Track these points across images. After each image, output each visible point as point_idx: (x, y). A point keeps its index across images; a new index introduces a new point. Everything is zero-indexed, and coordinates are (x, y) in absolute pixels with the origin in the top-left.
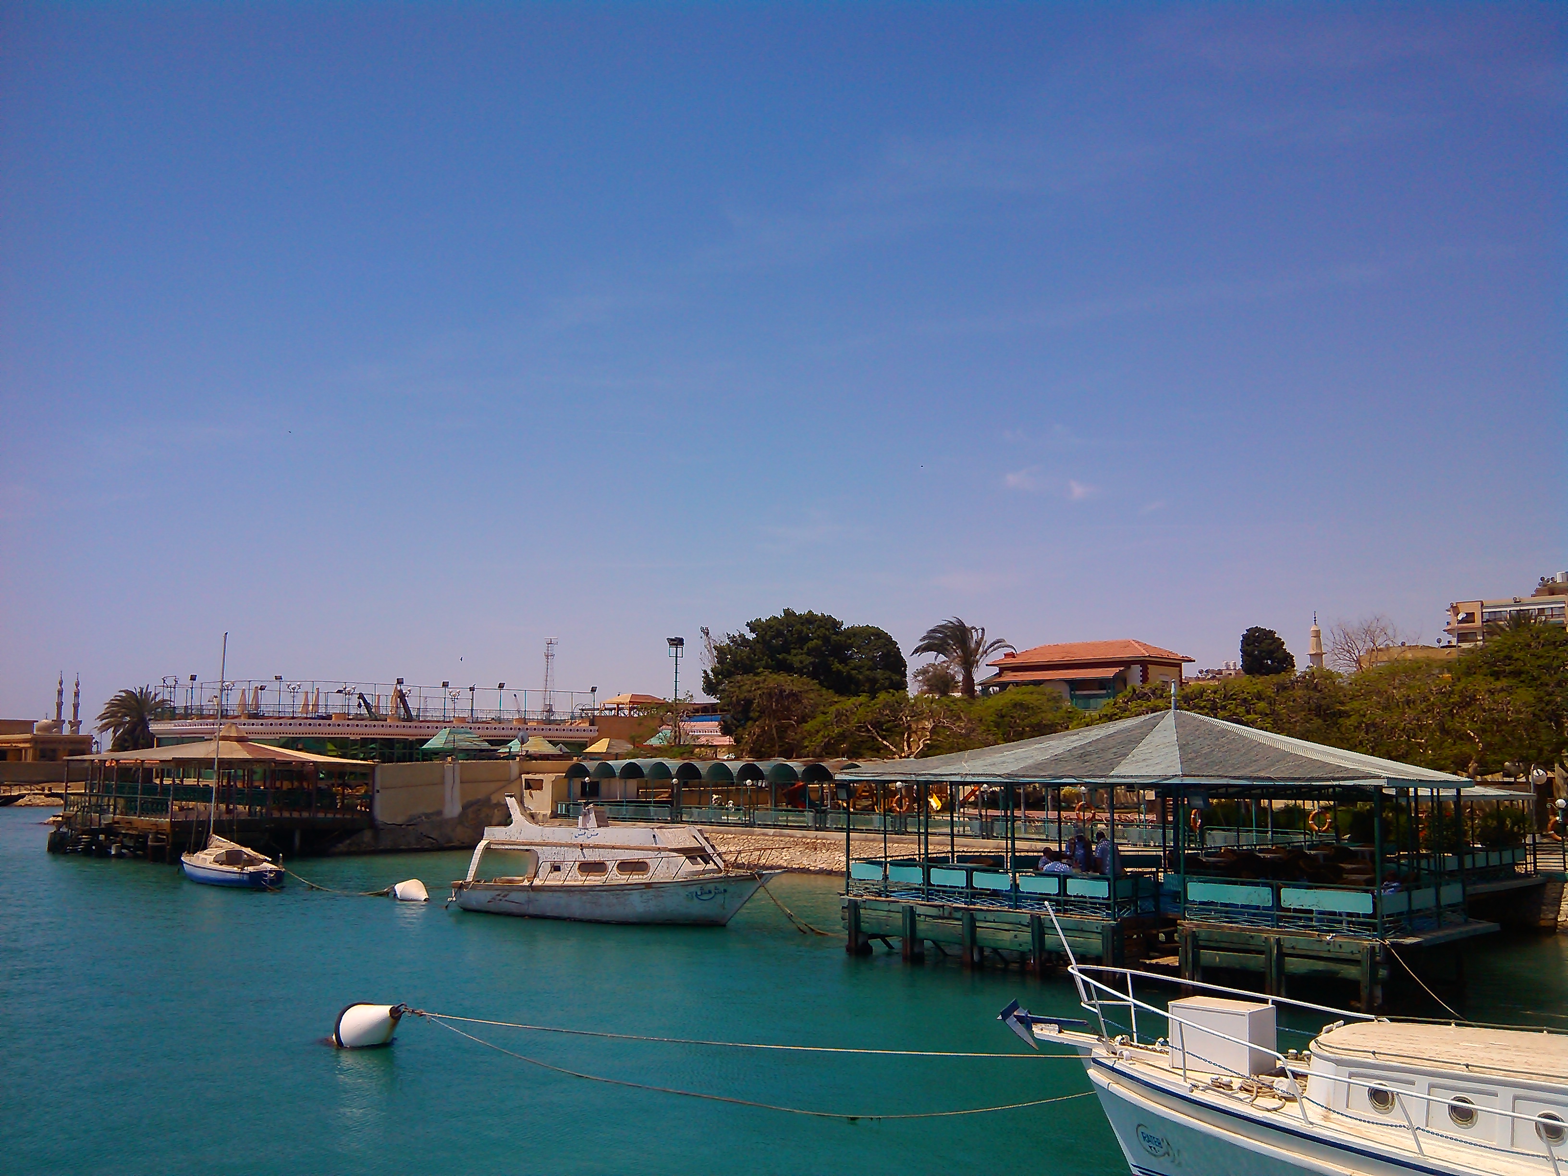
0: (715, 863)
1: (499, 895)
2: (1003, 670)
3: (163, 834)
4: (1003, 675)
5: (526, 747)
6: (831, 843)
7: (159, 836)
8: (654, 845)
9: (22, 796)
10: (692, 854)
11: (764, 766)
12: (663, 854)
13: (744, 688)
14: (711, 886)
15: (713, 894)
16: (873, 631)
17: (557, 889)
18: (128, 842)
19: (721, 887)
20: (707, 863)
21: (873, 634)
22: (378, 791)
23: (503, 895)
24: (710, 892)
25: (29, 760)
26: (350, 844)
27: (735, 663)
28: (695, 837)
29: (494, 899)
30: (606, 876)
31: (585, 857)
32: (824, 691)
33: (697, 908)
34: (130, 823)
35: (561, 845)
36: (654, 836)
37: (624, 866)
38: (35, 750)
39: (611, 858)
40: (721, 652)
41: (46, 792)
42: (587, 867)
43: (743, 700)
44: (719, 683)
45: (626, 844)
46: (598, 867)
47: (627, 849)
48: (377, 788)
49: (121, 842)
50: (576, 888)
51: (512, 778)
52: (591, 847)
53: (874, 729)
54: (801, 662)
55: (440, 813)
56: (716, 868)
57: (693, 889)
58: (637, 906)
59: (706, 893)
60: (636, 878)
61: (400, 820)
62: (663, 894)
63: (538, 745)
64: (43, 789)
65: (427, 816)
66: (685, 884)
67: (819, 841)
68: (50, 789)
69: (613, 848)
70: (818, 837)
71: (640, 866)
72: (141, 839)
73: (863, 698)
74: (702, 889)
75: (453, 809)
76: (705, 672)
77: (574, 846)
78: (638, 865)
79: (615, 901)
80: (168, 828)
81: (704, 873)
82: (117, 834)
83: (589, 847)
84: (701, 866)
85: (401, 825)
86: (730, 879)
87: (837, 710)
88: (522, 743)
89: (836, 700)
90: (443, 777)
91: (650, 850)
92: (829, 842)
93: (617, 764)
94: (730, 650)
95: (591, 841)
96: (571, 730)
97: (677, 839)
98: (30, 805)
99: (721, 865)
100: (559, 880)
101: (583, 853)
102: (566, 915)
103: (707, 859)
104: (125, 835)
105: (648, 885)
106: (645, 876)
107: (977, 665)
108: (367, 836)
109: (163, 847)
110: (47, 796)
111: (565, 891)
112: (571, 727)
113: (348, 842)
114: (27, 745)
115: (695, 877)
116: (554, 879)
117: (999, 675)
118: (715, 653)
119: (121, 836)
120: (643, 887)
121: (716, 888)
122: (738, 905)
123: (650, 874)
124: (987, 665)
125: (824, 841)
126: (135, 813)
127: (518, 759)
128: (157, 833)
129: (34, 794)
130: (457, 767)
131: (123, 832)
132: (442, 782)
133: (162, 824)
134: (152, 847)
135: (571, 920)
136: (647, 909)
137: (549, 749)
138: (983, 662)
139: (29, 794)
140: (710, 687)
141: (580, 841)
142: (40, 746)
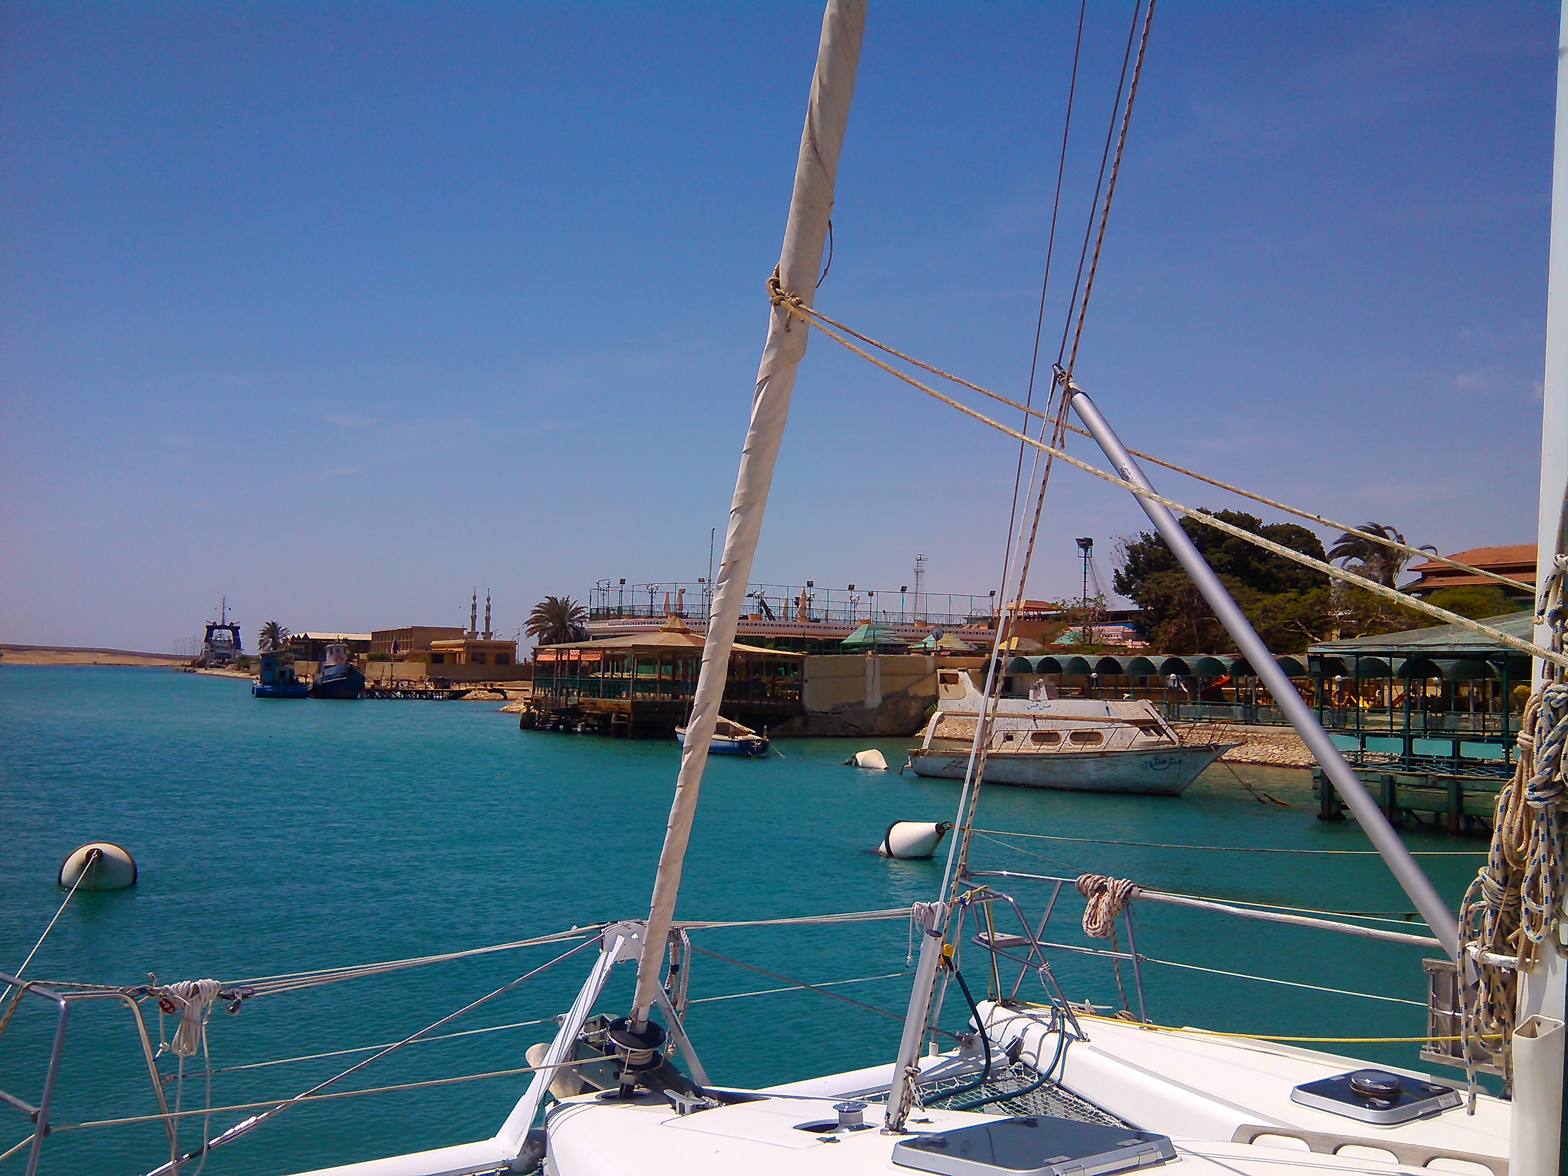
0: (1168, 736)
1: (954, 762)
2: (1427, 574)
3: (624, 713)
4: (1426, 580)
5: (940, 643)
6: (1262, 737)
7: (621, 715)
8: (1107, 717)
9: (469, 691)
10: (1146, 726)
11: (1189, 660)
12: (1116, 725)
13: (1164, 584)
14: (1166, 757)
15: (1168, 764)
16: (1294, 528)
17: (1011, 756)
18: (590, 721)
19: (1176, 758)
20: (1161, 735)
21: (1294, 532)
22: (806, 681)
23: (958, 761)
24: (1164, 762)
25: (463, 662)
26: (783, 729)
27: (1148, 562)
28: (1147, 710)
29: (949, 765)
30: (1060, 745)
31: (1037, 728)
32: (1246, 588)
33: (1151, 778)
34: (594, 704)
35: (1014, 716)
36: (1107, 708)
37: (1077, 736)
38: (468, 653)
39: (1064, 729)
40: (1133, 551)
41: (489, 688)
42: (1040, 737)
43: (1163, 597)
44: (1131, 582)
45: (1079, 715)
46: (1051, 737)
47: (1080, 720)
48: (806, 677)
49: (586, 721)
50: (1030, 756)
51: (928, 672)
52: (1044, 718)
53: (1304, 625)
54: (1219, 560)
55: (861, 703)
56: (1169, 740)
57: (1145, 758)
58: (1091, 772)
59: (1160, 763)
60: (1089, 748)
61: (826, 708)
62: (1118, 763)
63: (951, 642)
64: (485, 685)
65: (851, 705)
66: (1139, 754)
67: (1249, 735)
68: (492, 686)
69: (1066, 719)
70: (1248, 730)
71: (1093, 737)
72: (605, 718)
73: (1292, 594)
74: (1156, 759)
75: (874, 700)
76: (1117, 571)
77: (1027, 717)
78: (1092, 735)
79: (1069, 768)
80: (629, 708)
81: (1158, 744)
82: (582, 714)
83: (1041, 718)
84: (1155, 738)
85: (827, 713)
86: (1185, 750)
87: (1265, 606)
88: (937, 639)
89: (1259, 597)
90: (865, 669)
91: (1103, 721)
92: (1260, 735)
93: (1034, 660)
94: (1143, 550)
95: (1043, 713)
96: (970, 633)
97: (1130, 712)
98: (477, 699)
99: (1175, 737)
100: (1012, 749)
101: (1035, 723)
102: (1020, 781)
103: (1160, 731)
104: (589, 715)
105: (1103, 754)
106: (1098, 746)
107: (1398, 569)
108: (798, 722)
109: (625, 726)
110: (490, 691)
111: (1019, 759)
112: (970, 630)
113: (781, 727)
114: (461, 650)
115: (1151, 748)
116: (1007, 748)
117: (1422, 580)
118: (1126, 552)
119: (585, 716)
120: (1097, 755)
121: (1171, 758)
122: (1193, 776)
123: (1104, 744)
124: (1408, 570)
125: (1255, 734)
126: (599, 695)
127: (933, 654)
128: (619, 712)
129: (479, 689)
130: (877, 661)
131: (588, 712)
132: (864, 675)
133: (623, 704)
134: (615, 724)
135: (1025, 787)
136: (1101, 777)
137: (959, 646)
138: (1405, 566)
139: (474, 690)
140: (1122, 587)
141: (1032, 712)
142: (471, 650)
